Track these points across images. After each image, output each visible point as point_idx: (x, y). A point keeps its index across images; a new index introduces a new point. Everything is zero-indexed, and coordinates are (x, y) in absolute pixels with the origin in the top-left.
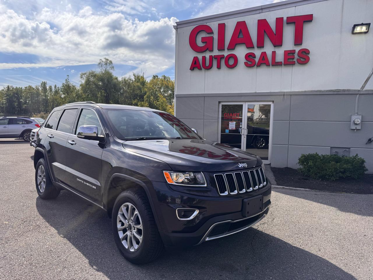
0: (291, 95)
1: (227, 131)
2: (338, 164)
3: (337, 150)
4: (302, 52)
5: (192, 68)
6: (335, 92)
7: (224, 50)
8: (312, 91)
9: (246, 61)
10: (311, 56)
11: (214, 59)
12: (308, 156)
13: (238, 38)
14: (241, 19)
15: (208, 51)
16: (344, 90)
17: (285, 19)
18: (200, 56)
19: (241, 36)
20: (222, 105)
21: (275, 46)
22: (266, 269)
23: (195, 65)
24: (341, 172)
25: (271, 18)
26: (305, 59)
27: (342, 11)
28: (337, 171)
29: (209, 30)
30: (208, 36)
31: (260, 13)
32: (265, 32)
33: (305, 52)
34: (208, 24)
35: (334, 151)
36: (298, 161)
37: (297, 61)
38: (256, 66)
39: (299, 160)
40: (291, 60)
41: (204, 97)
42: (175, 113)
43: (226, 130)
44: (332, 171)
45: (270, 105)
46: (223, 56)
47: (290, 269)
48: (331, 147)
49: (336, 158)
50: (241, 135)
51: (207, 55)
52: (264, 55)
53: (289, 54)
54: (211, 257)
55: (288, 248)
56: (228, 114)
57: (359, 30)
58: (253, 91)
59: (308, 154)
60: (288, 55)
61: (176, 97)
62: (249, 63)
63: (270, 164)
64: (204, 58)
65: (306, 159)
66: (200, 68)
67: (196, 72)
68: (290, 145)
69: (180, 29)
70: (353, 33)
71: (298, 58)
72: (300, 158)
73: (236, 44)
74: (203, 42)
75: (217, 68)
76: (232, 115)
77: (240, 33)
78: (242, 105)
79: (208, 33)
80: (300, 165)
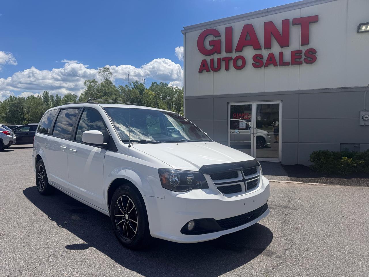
0: (299, 94)
1: (236, 131)
3: (347, 146)
4: (309, 52)
5: (201, 71)
6: (343, 89)
7: (232, 52)
8: (320, 90)
9: (254, 62)
10: (318, 56)
11: (222, 61)
13: (245, 40)
14: (248, 22)
15: (216, 54)
16: (352, 88)
17: (291, 20)
18: (208, 59)
19: (248, 38)
20: (231, 106)
21: (281, 47)
23: (204, 67)
24: (353, 166)
25: (278, 20)
26: (312, 59)
27: (347, 12)
28: (349, 165)
29: (217, 34)
30: (215, 39)
31: (266, 16)
32: (271, 33)
33: (312, 52)
34: (215, 28)
35: (344, 147)
36: (310, 158)
37: (304, 61)
38: (264, 66)
39: (311, 156)
40: (298, 60)
41: (213, 98)
42: (185, 115)
45: (279, 104)
46: (231, 58)
48: (341, 144)
50: (251, 134)
51: (216, 57)
52: (271, 57)
53: (295, 54)
56: (237, 114)
57: (364, 29)
58: (262, 91)
59: (318, 151)
61: (186, 99)
62: (257, 64)
63: (280, 162)
64: (212, 61)
65: (317, 156)
66: (208, 71)
67: (205, 74)
68: (300, 143)
69: (187, 33)
70: (359, 31)
71: (305, 57)
72: (311, 154)
73: (244, 46)
74: (211, 45)
75: (225, 70)
76: (241, 115)
77: (247, 36)
78: (251, 105)
79: (216, 37)
80: (312, 162)
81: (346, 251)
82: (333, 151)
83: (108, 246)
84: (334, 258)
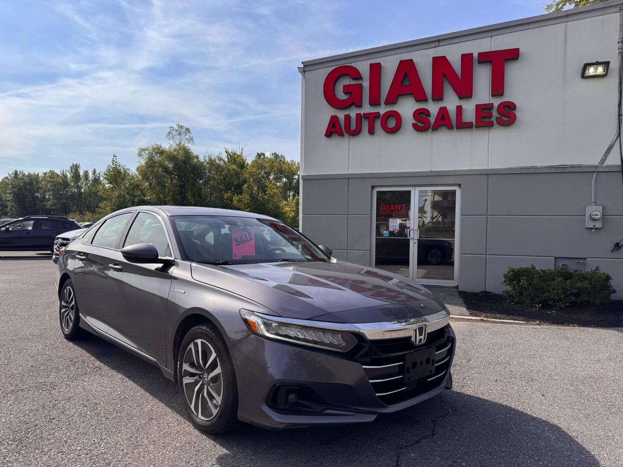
0: (488, 174)
1: (386, 234)
2: (569, 281)
3: (565, 262)
4: (504, 107)
5: (329, 134)
6: (559, 169)
7: (379, 104)
8: (522, 168)
9: (415, 122)
10: (518, 113)
11: (363, 118)
12: (519, 271)
13: (402, 85)
14: (406, 57)
15: (353, 107)
16: (573, 167)
17: (475, 55)
18: (341, 115)
19: (407, 83)
20: (378, 192)
21: (460, 99)
22: (465, 421)
23: (334, 129)
24: (572, 294)
25: (454, 55)
26: (509, 118)
27: (565, 43)
28: (566, 292)
29: (355, 74)
30: (353, 82)
31: (435, 47)
32: (444, 74)
33: (508, 107)
34: (352, 65)
35: (560, 264)
36: (503, 279)
37: (497, 122)
38: (430, 130)
39: (505, 276)
40: (487, 120)
41: (348, 178)
42: (302, 205)
43: (384, 232)
44: (558, 293)
45: (455, 190)
46: (377, 115)
48: (555, 258)
49: (564, 272)
50: (409, 239)
51: (353, 113)
52: (443, 112)
53: (483, 109)
56: (388, 205)
57: (593, 73)
58: (426, 169)
59: (518, 268)
60: (483, 111)
61: (303, 180)
62: (420, 124)
63: (457, 287)
64: (347, 117)
65: (516, 276)
66: (341, 134)
67: (336, 140)
68: (488, 255)
69: (308, 72)
70: (584, 76)
71: (499, 116)
72: (506, 273)
73: (399, 95)
74: (345, 92)
75: (369, 133)
76: (393, 207)
77: (404, 78)
78: (409, 192)
79: (354, 79)
80: (507, 286)
82: (543, 269)
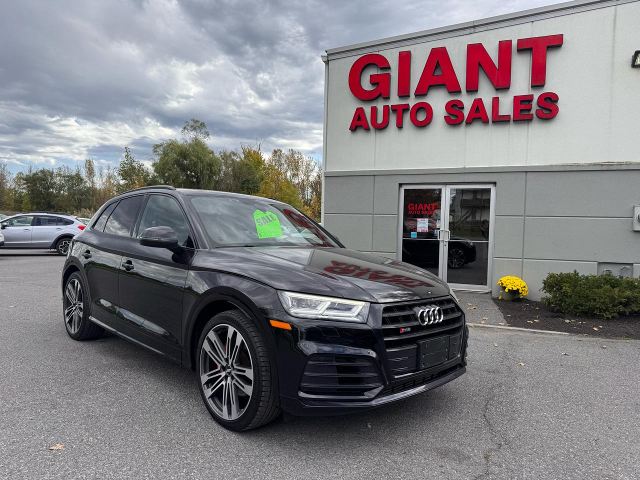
0: (526, 172)
1: (414, 235)
2: (616, 290)
3: (610, 268)
4: (546, 98)
5: (354, 128)
6: (604, 166)
7: (409, 96)
8: (563, 166)
9: (448, 115)
10: (560, 104)
11: (391, 111)
12: (560, 276)
13: (433, 75)
14: (438, 44)
15: (380, 99)
16: (620, 164)
17: (514, 44)
18: (367, 108)
19: (438, 73)
20: (405, 190)
21: (497, 90)
22: (522, 457)
23: (359, 123)
24: (621, 303)
25: (490, 42)
26: (551, 111)
27: (614, 30)
28: (614, 301)
29: (381, 62)
30: (380, 72)
31: (471, 34)
32: (480, 65)
33: (550, 98)
34: (381, 53)
35: (605, 268)
36: (543, 285)
37: (536, 115)
38: (464, 123)
39: (545, 283)
40: (527, 113)
41: (374, 175)
42: (324, 203)
43: (412, 233)
44: (605, 302)
45: (490, 189)
46: (405, 108)
47: (564, 457)
48: (599, 263)
49: (609, 279)
51: (380, 105)
52: (478, 105)
54: (417, 437)
55: (551, 423)
56: (416, 205)
58: (460, 166)
59: (559, 274)
60: (522, 103)
61: (325, 177)
62: (453, 118)
63: (491, 292)
64: (374, 110)
65: (556, 282)
66: (367, 129)
67: (361, 135)
68: (525, 259)
69: (332, 61)
70: (634, 66)
71: (538, 108)
72: (545, 279)
73: (430, 87)
74: (372, 83)
75: (397, 127)
76: (422, 207)
77: (436, 67)
78: (440, 190)
79: (381, 69)
80: (547, 293)
81: (602, 456)
82: (586, 275)
83: (159, 432)
84: (580, 470)
